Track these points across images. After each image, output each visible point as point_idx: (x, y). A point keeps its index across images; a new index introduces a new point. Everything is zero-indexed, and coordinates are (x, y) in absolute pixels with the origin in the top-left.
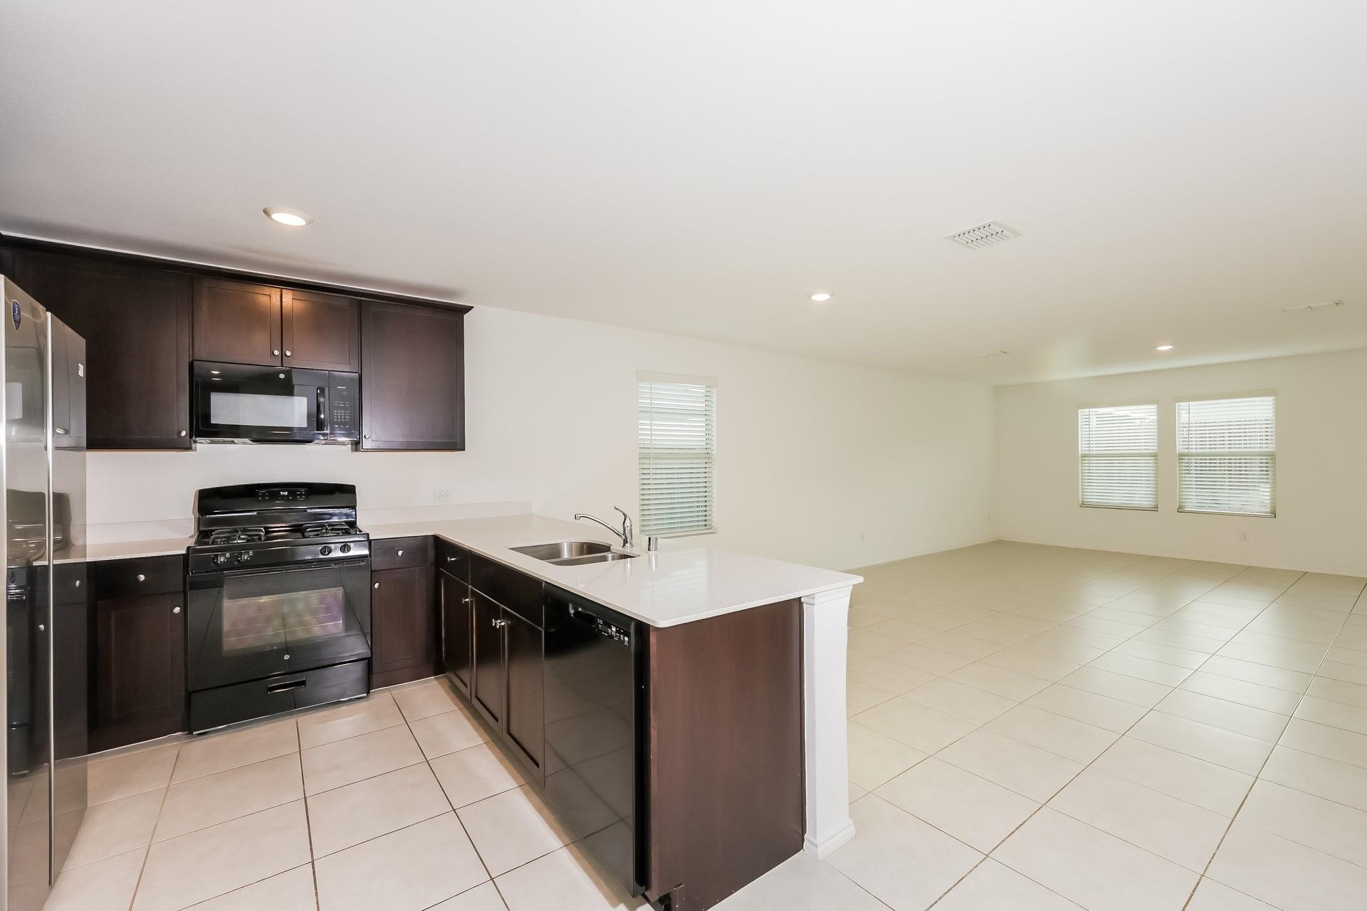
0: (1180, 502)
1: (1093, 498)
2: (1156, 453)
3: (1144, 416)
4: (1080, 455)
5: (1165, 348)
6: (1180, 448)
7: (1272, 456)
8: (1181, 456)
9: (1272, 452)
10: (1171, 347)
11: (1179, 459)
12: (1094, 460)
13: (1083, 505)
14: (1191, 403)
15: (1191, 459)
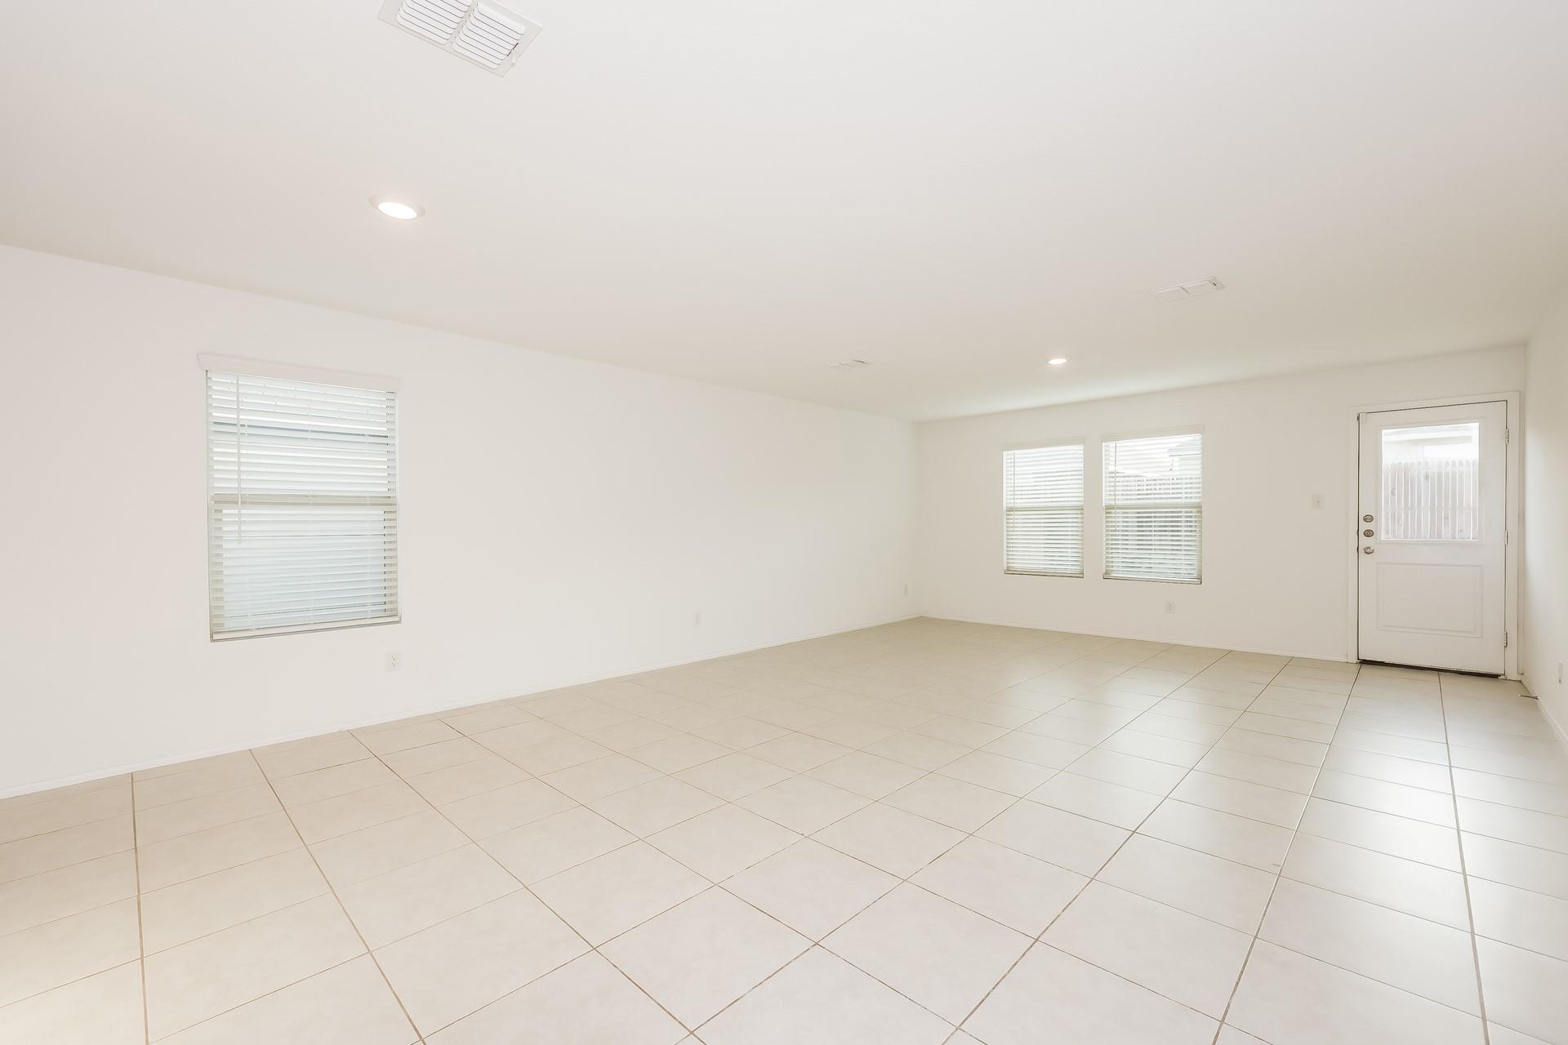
0: (1107, 566)
1: (1018, 565)
2: (1082, 506)
3: (1070, 457)
4: (1005, 508)
5: (1057, 362)
6: (1106, 500)
7: (1199, 507)
8: (1109, 508)
9: (1199, 503)
10: (1065, 361)
11: (1107, 513)
12: (1018, 515)
13: (1010, 571)
14: (1119, 443)
15: (1118, 513)
